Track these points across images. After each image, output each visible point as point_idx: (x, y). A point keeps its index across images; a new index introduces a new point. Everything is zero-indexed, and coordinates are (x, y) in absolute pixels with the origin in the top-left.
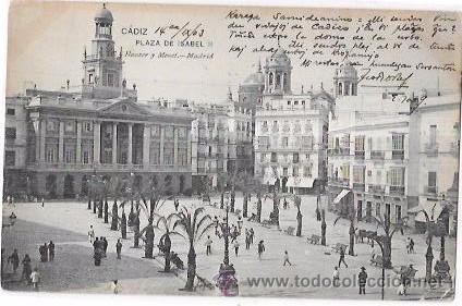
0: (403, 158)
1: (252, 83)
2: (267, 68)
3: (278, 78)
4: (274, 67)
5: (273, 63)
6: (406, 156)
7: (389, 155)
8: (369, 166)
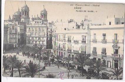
0: (85, 43)
1: (16, 14)
2: (22, 10)
3: (25, 13)
4: (24, 10)
5: (24, 9)
6: (86, 42)
7: (80, 42)
8: (73, 44)
